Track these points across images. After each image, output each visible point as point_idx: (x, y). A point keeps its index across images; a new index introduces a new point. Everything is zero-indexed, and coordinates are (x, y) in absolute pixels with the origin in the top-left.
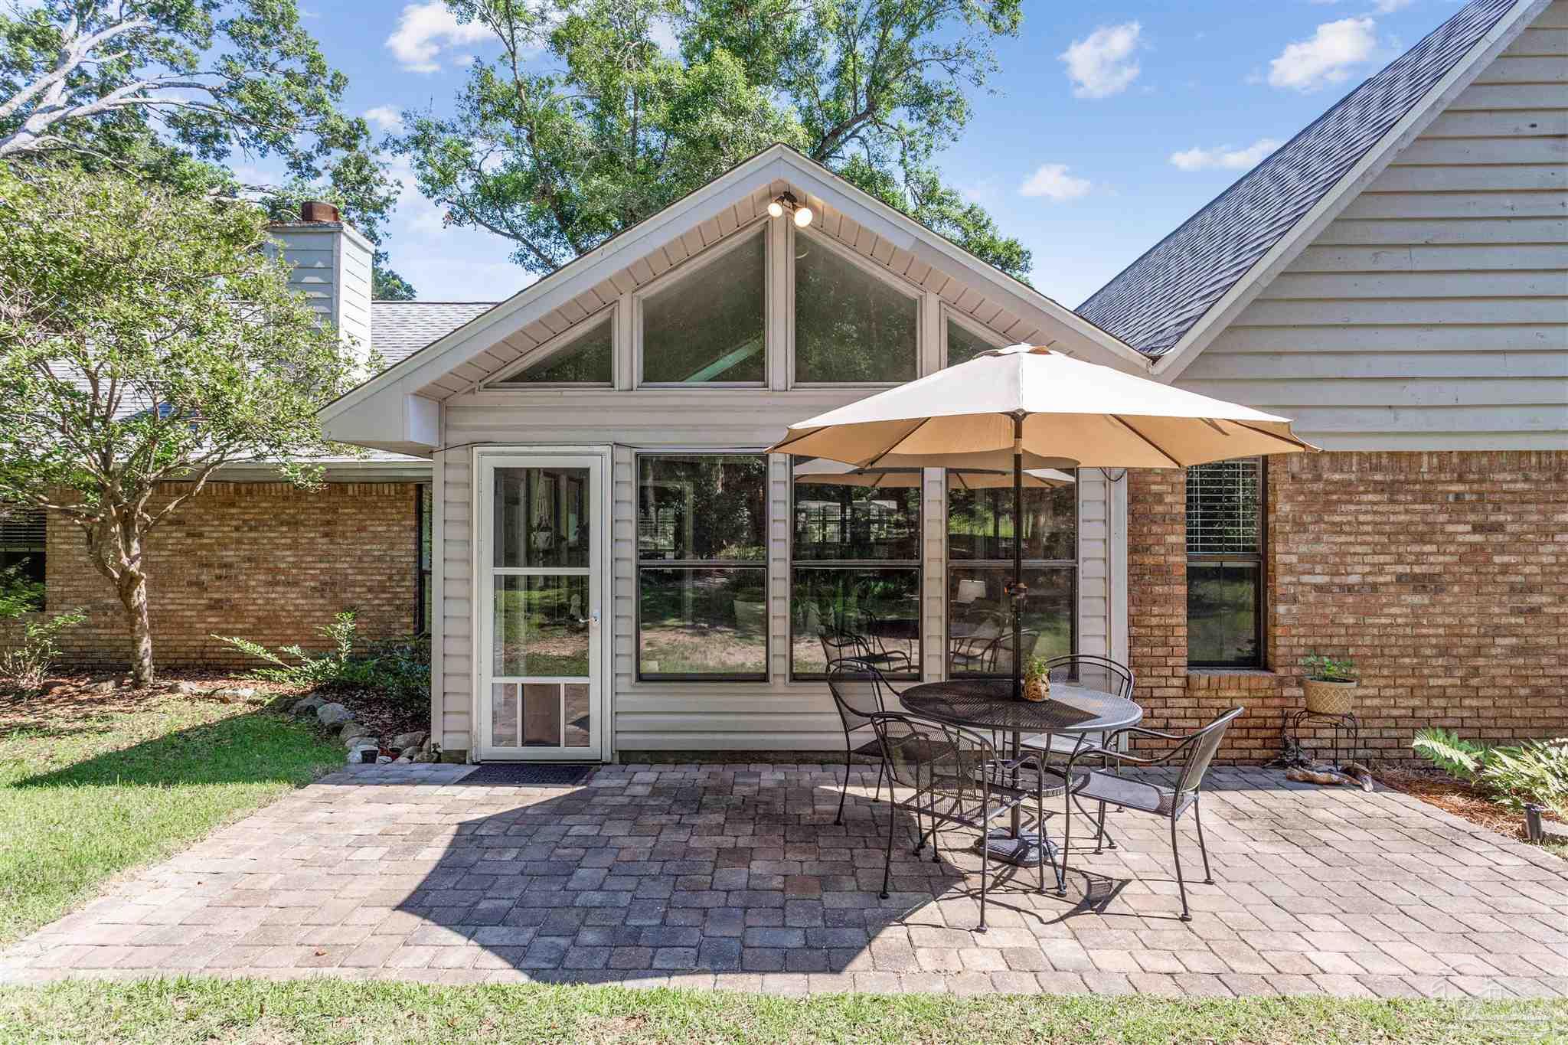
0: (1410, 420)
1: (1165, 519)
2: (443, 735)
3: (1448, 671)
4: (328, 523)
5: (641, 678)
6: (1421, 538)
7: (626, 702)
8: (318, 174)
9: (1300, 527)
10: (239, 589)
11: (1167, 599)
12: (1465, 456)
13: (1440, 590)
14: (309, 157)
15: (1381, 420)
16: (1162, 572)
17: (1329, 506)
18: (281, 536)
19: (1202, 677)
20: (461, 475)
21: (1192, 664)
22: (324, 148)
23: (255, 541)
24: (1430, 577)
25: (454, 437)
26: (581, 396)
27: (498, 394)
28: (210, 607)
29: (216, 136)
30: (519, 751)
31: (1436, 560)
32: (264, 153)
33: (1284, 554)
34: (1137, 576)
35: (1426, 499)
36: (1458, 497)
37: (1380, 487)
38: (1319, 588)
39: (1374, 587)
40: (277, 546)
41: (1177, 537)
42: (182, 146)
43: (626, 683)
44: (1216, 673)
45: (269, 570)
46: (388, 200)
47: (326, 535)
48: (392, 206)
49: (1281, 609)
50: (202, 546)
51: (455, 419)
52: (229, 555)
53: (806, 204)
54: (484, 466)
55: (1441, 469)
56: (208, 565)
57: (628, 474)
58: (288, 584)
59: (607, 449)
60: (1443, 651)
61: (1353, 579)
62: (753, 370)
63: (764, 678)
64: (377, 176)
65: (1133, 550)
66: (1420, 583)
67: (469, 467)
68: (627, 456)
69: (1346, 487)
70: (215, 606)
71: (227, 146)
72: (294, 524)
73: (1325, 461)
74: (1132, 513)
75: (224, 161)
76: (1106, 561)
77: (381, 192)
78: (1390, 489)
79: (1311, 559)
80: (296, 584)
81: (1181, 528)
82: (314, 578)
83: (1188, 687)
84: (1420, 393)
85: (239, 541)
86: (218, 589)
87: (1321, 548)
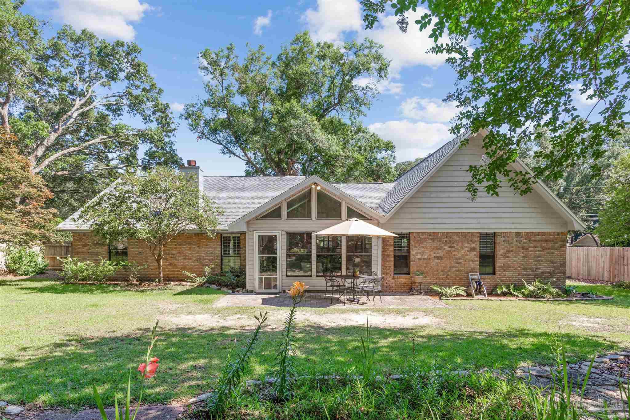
0: (436, 226)
1: (390, 245)
2: (249, 287)
3: (443, 275)
4: (199, 244)
5: (287, 276)
6: (439, 249)
7: (284, 281)
8: (152, 121)
9: (416, 247)
10: (176, 260)
11: (390, 261)
12: (447, 233)
13: (442, 259)
14: (150, 116)
15: (432, 226)
16: (389, 256)
17: (421, 243)
18: (187, 247)
19: (396, 276)
20: (252, 237)
21: (395, 274)
22: (154, 113)
23: (180, 248)
24: (440, 257)
25: (251, 229)
26: (276, 221)
27: (259, 221)
28: (169, 265)
29: (119, 110)
30: (264, 290)
31: (441, 253)
32: (135, 115)
33: (413, 252)
34: (384, 256)
35: (440, 241)
36: (446, 241)
37: (431, 239)
38: (419, 259)
39: (430, 259)
40: (186, 250)
41: (392, 249)
42: (107, 112)
43: (284, 277)
44: (398, 275)
45: (184, 256)
46: (175, 129)
47: (198, 247)
48: (176, 131)
49: (412, 263)
50: (168, 250)
51: (250, 226)
52: (174, 252)
53: (319, 185)
54: (256, 235)
55: (443, 236)
56: (169, 254)
57: (285, 236)
58: (188, 259)
59: (280, 232)
60: (442, 271)
61: (426, 257)
62: (309, 216)
63: (311, 276)
64: (171, 121)
65: (383, 251)
66: (438, 258)
67: (253, 235)
68: (284, 233)
69: (424, 239)
70: (171, 264)
71: (122, 112)
72: (190, 244)
73: (420, 234)
74: (383, 244)
75: (120, 117)
76: (377, 253)
77: (173, 126)
78: (433, 240)
79: (417, 253)
80: (190, 259)
81: (393, 247)
82: (195, 257)
83: (393, 278)
84: (439, 221)
85: (176, 248)
86: (171, 260)
87: (420, 251)
